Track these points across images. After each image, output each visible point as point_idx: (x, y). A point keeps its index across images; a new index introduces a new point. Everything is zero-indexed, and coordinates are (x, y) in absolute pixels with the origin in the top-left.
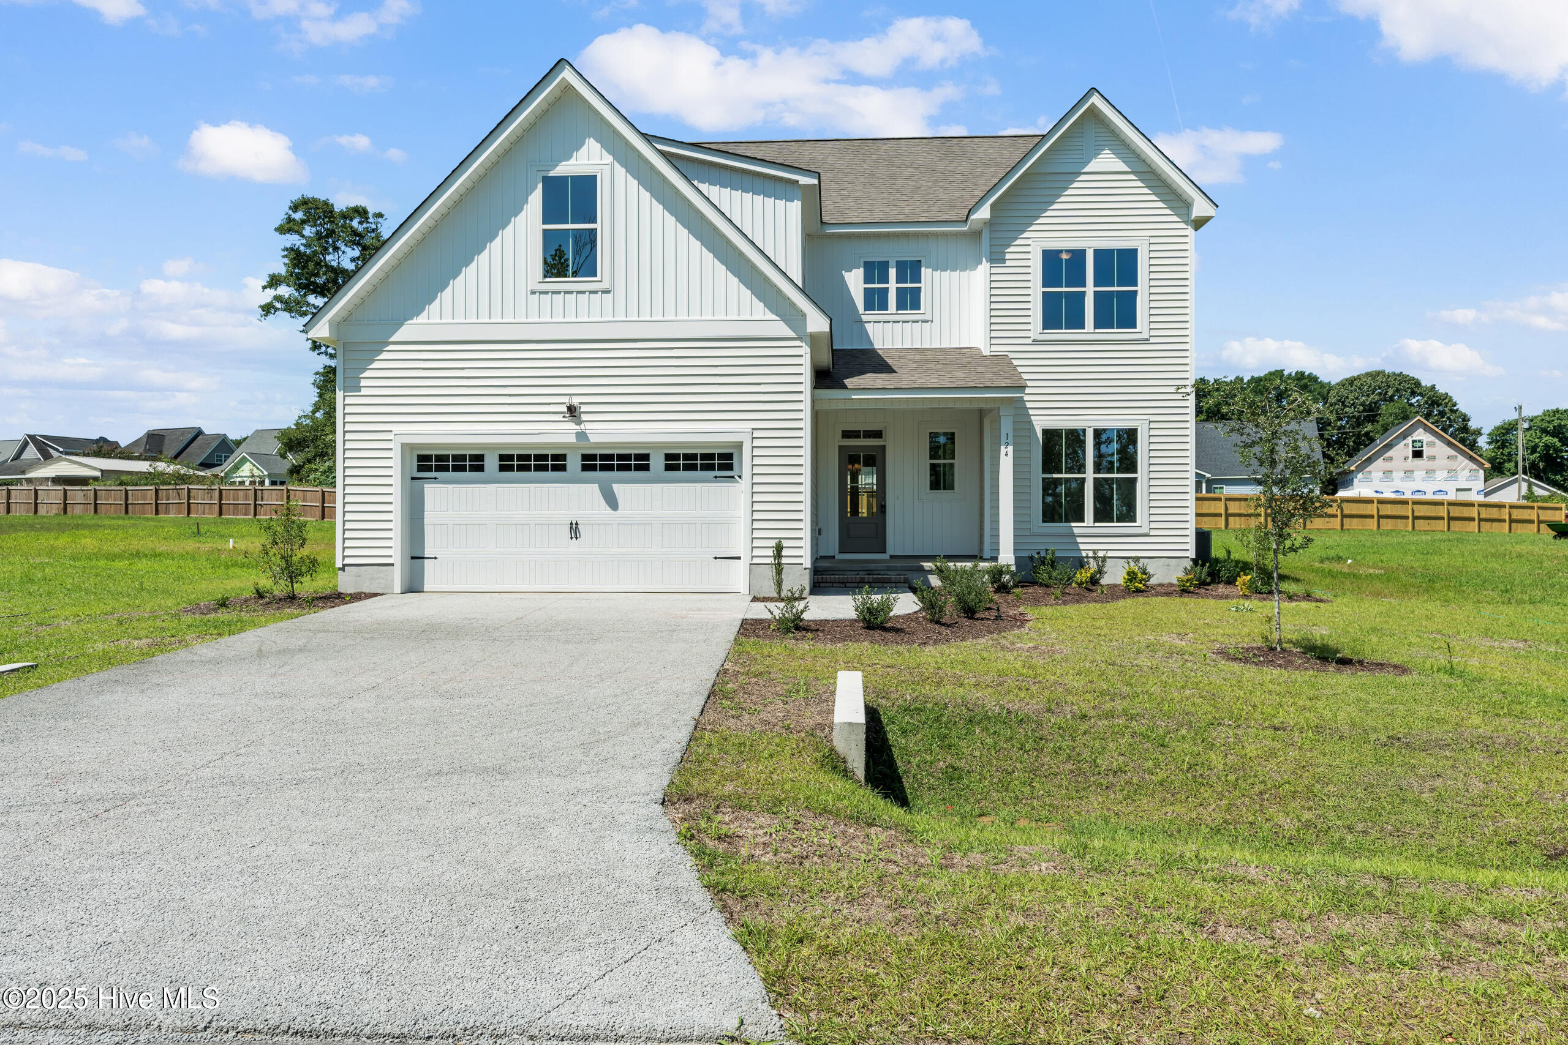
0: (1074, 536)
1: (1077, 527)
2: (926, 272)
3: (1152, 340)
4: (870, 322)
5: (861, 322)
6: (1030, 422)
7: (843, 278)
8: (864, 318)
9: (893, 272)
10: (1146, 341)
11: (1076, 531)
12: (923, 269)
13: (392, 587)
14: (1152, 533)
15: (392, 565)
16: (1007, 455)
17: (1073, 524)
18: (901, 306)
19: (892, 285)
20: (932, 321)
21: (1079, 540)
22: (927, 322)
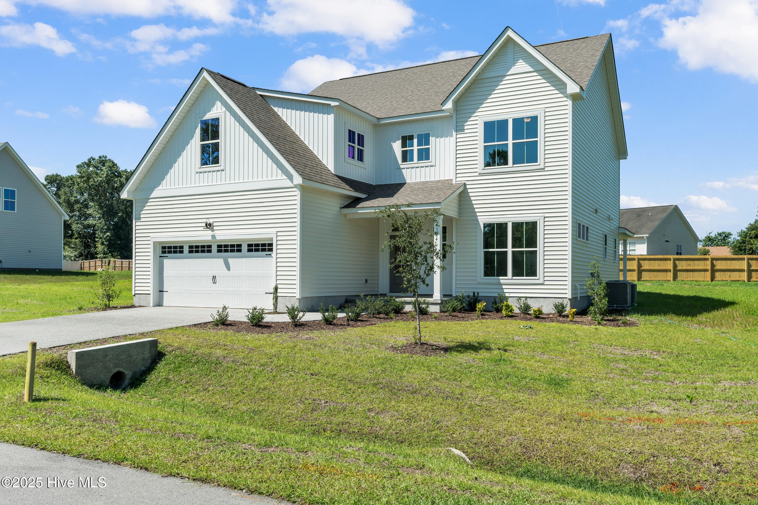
0: (501, 285)
1: (502, 279)
2: (432, 139)
3: (546, 169)
4: (404, 168)
5: (400, 169)
6: (477, 220)
7: (392, 146)
8: (402, 167)
9: (415, 141)
10: (543, 169)
11: (502, 281)
12: (431, 138)
13: (150, 304)
14: (546, 283)
15: (150, 294)
16: (437, 240)
17: (501, 278)
18: (420, 158)
19: (415, 148)
20: (435, 166)
21: (504, 287)
22: (433, 166)
